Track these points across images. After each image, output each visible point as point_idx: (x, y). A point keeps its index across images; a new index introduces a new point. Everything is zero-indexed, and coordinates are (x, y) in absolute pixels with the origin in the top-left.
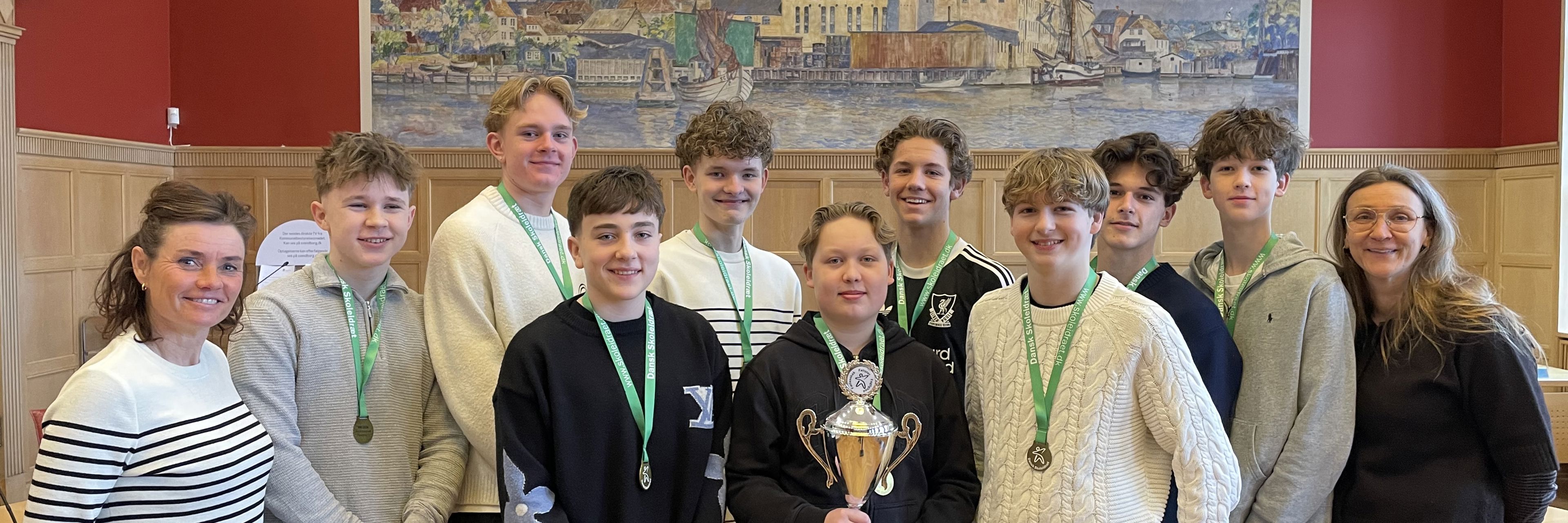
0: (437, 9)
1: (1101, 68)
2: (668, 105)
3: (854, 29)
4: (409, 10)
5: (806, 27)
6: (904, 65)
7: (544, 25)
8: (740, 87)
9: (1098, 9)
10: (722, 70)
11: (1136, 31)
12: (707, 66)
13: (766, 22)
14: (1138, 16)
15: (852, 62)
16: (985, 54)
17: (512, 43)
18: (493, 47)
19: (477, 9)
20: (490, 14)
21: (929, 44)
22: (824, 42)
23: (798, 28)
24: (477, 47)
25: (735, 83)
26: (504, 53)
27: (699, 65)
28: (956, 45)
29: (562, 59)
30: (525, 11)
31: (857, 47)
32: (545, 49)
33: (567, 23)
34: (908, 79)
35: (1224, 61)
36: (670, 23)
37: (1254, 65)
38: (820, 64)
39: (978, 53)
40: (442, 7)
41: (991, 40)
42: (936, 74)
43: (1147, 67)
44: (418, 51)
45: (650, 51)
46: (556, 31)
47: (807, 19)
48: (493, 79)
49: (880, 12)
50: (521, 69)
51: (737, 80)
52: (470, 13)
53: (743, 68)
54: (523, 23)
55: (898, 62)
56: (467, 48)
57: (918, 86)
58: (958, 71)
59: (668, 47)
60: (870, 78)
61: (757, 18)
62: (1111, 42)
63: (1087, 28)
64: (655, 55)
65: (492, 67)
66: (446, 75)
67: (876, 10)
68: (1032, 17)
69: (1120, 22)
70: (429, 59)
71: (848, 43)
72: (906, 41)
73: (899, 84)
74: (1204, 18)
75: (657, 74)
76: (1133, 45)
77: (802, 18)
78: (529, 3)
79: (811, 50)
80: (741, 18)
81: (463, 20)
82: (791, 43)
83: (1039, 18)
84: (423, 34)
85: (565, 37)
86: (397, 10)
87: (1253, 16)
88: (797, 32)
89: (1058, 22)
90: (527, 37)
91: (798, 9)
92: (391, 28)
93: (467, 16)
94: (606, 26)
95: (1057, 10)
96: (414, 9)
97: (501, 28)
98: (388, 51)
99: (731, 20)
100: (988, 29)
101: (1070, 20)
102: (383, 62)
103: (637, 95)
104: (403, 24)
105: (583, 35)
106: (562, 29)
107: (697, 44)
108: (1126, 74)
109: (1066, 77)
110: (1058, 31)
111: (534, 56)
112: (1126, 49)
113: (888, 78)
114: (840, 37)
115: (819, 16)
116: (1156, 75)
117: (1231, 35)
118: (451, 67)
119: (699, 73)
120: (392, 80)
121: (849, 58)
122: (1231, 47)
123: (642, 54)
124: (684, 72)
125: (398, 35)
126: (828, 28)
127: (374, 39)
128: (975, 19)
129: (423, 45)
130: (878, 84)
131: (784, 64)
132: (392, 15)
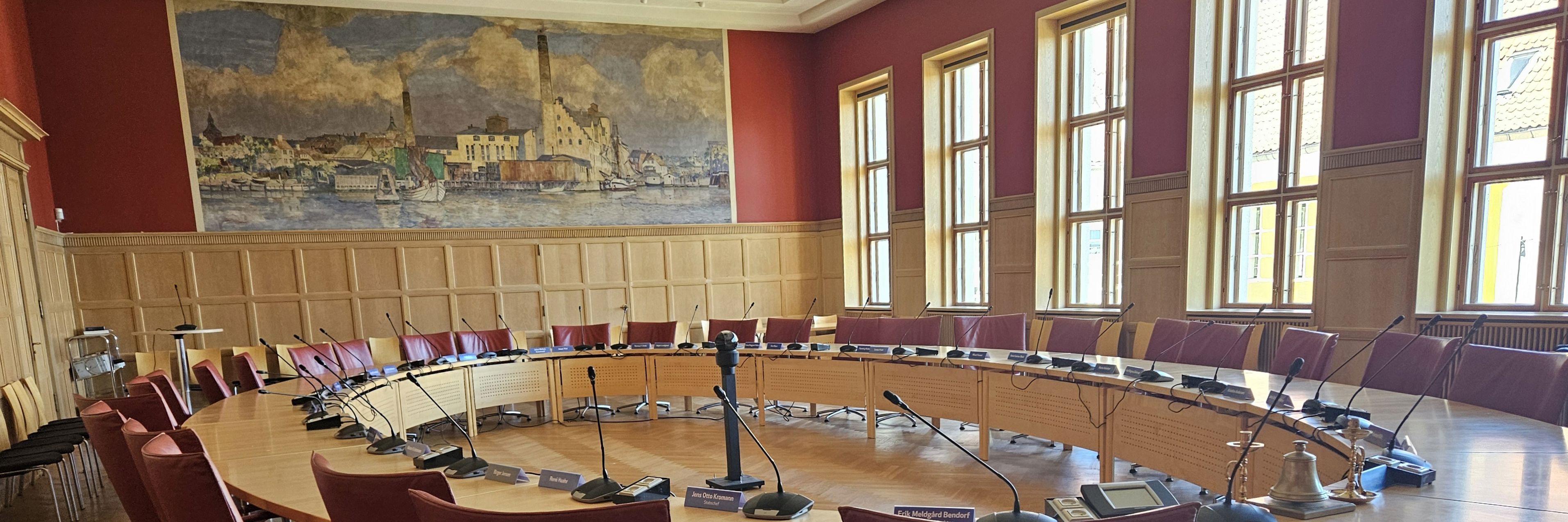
0: (239, 144)
1: (635, 181)
2: (395, 203)
3: (501, 158)
4: (220, 145)
5: (473, 157)
6: (531, 179)
7: (311, 154)
8: (438, 191)
9: (631, 150)
10: (426, 182)
11: (651, 161)
12: (417, 179)
13: (449, 154)
14: (650, 154)
15: (502, 177)
16: (574, 173)
17: (292, 166)
18: (279, 168)
19: (267, 144)
20: (275, 148)
21: (544, 168)
22: (485, 165)
23: (468, 157)
24: (269, 168)
25: (434, 189)
26: (287, 172)
27: (412, 179)
28: (558, 168)
29: (325, 175)
30: (298, 146)
31: (504, 168)
32: (313, 169)
33: (326, 153)
34: (534, 187)
35: (694, 178)
36: (391, 154)
37: (709, 180)
38: (483, 179)
39: (570, 173)
40: (242, 142)
41: (576, 166)
42: (549, 184)
43: (658, 181)
44: (229, 171)
45: (380, 170)
46: (319, 158)
47: (473, 152)
48: (282, 188)
49: (515, 149)
50: (299, 182)
51: (435, 187)
52: (262, 147)
53: (439, 181)
54: (298, 153)
55: (527, 177)
56: (262, 169)
57: (540, 191)
58: (561, 183)
59: (392, 169)
60: (512, 187)
61: (444, 152)
62: (638, 167)
63: (626, 159)
64: (384, 173)
65: (280, 180)
66: (250, 186)
67: (512, 147)
68: (597, 153)
69: (642, 156)
70: (237, 176)
71: (498, 166)
72: (531, 166)
73: (529, 190)
74: (683, 155)
75: (387, 184)
76: (649, 169)
77: (470, 152)
78: (301, 141)
79: (477, 171)
80: (434, 151)
81: (257, 151)
82: (465, 166)
83: (601, 154)
84: (232, 160)
85: (326, 162)
86: (211, 144)
87: (707, 154)
88: (468, 159)
89: (611, 156)
90: (301, 162)
91: (467, 146)
92: (208, 156)
93: (260, 149)
94: (351, 155)
95: (610, 150)
96: (224, 144)
97: (284, 156)
98: (208, 171)
99: (428, 152)
100: (575, 160)
101: (617, 155)
102: (207, 178)
103: (375, 197)
104: (217, 153)
105: (337, 161)
106: (323, 157)
107: (409, 167)
108: (647, 185)
109: (618, 186)
110: (611, 161)
111: (307, 174)
112: (646, 171)
113: (523, 186)
114: (494, 163)
115: (480, 151)
116: (662, 185)
117: (697, 164)
118: (253, 181)
119: (412, 184)
120: (214, 189)
121: (500, 175)
122: (699, 171)
123: (376, 172)
124: (402, 183)
125: (214, 160)
126: (486, 158)
127: (198, 163)
128: (567, 154)
129: (232, 167)
130: (518, 190)
131: (462, 178)
132: (209, 148)
